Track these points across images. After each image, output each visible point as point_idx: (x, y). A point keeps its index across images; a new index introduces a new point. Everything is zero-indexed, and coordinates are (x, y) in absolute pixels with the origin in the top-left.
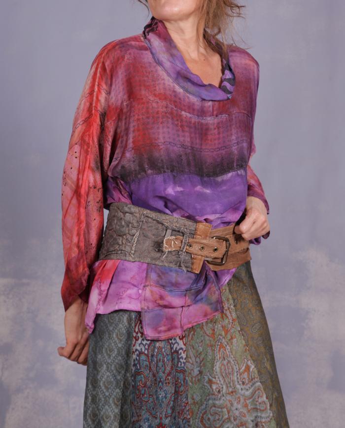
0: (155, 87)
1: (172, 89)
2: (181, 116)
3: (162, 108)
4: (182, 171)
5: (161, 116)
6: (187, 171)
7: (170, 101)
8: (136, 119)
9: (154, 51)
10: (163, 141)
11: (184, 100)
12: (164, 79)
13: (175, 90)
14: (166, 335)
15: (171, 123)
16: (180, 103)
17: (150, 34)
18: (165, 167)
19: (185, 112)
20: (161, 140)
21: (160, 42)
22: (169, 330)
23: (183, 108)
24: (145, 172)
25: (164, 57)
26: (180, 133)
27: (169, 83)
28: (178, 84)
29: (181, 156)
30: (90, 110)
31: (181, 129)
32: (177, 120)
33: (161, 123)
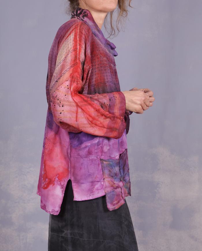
1: (105, 51)
3: (104, 62)
5: (104, 66)
7: (106, 57)
12: (100, 45)
14: (117, 205)
16: (110, 59)
17: (85, 18)
19: (112, 64)
20: (106, 80)
22: (119, 202)
23: (111, 62)
26: (112, 76)
27: (103, 47)
31: (112, 74)
32: (110, 69)
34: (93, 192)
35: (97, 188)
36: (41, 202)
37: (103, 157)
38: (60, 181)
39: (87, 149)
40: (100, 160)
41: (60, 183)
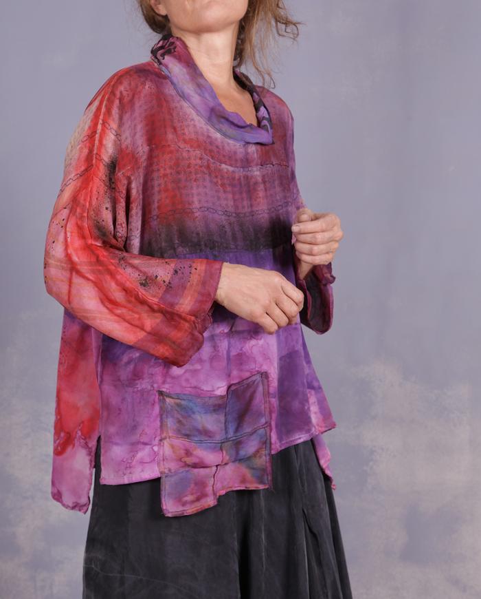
0: (184, 130)
1: (206, 134)
2: (220, 170)
3: (195, 160)
4: (227, 248)
5: (193, 170)
6: (232, 246)
7: (205, 149)
8: (161, 175)
9: (175, 81)
10: (198, 207)
11: (223, 149)
12: (193, 120)
13: (210, 135)
14: (193, 507)
15: (208, 181)
16: (218, 152)
17: (166, 57)
18: (203, 243)
19: (226, 164)
20: (196, 204)
21: (182, 68)
22: (198, 499)
23: (223, 159)
24: (175, 249)
25: (189, 88)
26: (222, 194)
27: (201, 126)
28: (213, 126)
29: (224, 227)
30: (89, 158)
31: (221, 189)
32: (216, 177)
33: (195, 180)
34: (130, 467)
35: (142, 459)
36: (53, 483)
37: (167, 386)
38: (85, 439)
39: (132, 366)
40: (157, 394)
41: (86, 443)
